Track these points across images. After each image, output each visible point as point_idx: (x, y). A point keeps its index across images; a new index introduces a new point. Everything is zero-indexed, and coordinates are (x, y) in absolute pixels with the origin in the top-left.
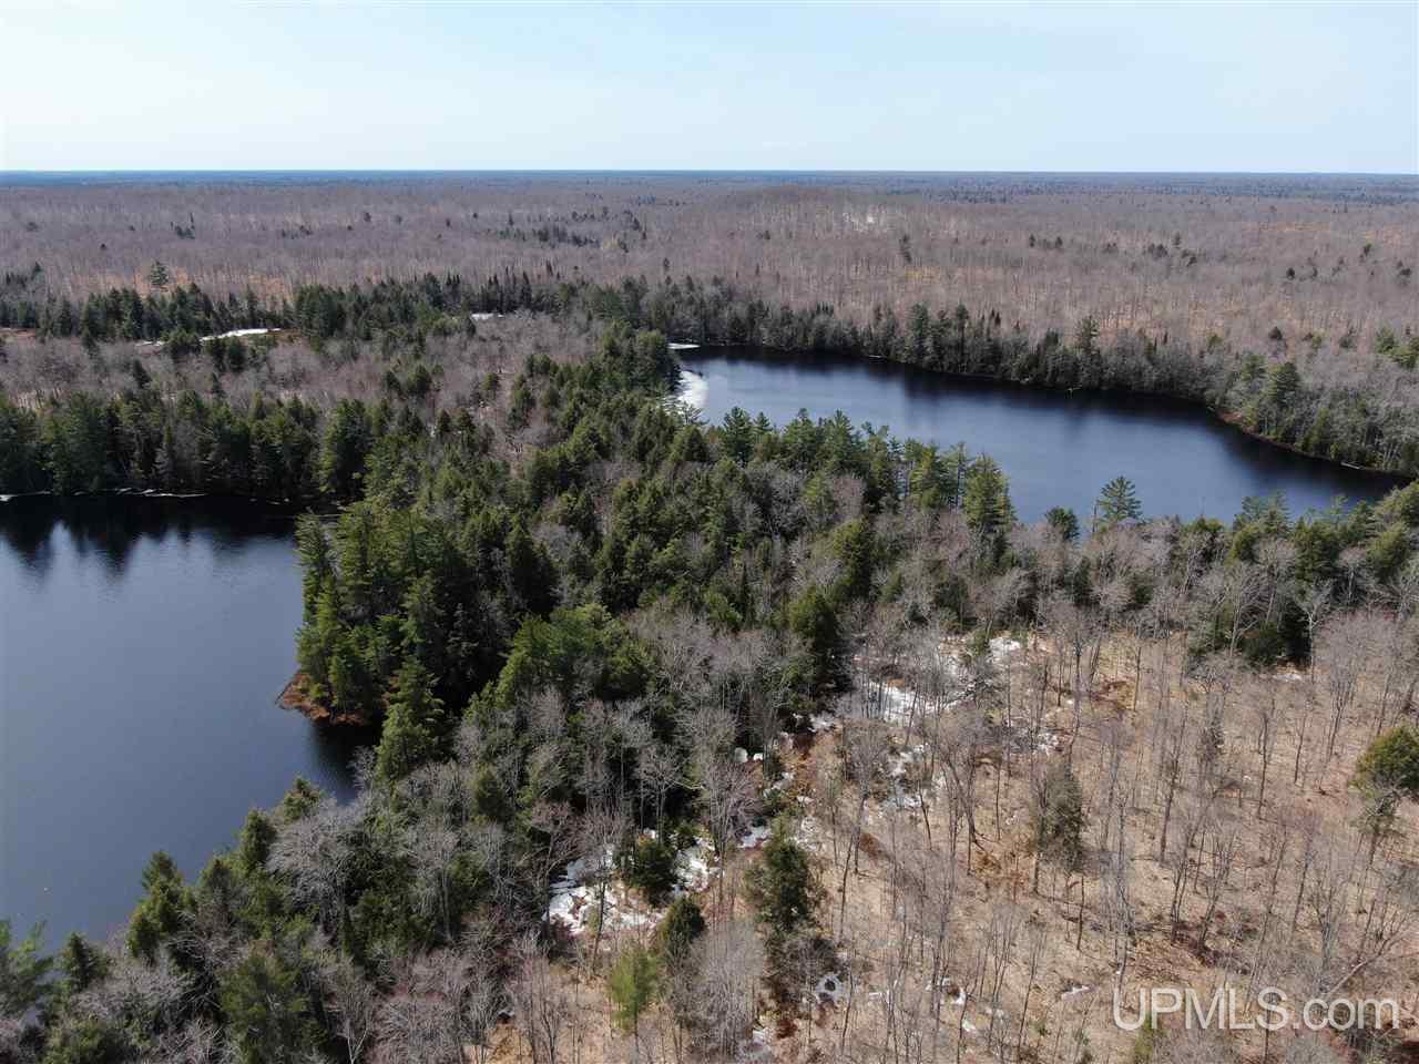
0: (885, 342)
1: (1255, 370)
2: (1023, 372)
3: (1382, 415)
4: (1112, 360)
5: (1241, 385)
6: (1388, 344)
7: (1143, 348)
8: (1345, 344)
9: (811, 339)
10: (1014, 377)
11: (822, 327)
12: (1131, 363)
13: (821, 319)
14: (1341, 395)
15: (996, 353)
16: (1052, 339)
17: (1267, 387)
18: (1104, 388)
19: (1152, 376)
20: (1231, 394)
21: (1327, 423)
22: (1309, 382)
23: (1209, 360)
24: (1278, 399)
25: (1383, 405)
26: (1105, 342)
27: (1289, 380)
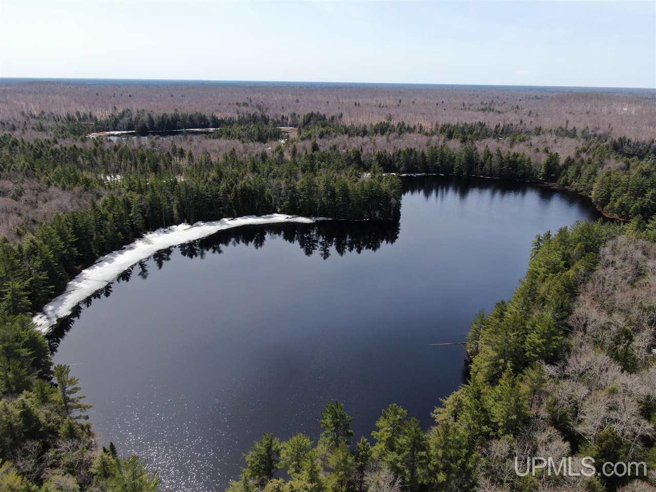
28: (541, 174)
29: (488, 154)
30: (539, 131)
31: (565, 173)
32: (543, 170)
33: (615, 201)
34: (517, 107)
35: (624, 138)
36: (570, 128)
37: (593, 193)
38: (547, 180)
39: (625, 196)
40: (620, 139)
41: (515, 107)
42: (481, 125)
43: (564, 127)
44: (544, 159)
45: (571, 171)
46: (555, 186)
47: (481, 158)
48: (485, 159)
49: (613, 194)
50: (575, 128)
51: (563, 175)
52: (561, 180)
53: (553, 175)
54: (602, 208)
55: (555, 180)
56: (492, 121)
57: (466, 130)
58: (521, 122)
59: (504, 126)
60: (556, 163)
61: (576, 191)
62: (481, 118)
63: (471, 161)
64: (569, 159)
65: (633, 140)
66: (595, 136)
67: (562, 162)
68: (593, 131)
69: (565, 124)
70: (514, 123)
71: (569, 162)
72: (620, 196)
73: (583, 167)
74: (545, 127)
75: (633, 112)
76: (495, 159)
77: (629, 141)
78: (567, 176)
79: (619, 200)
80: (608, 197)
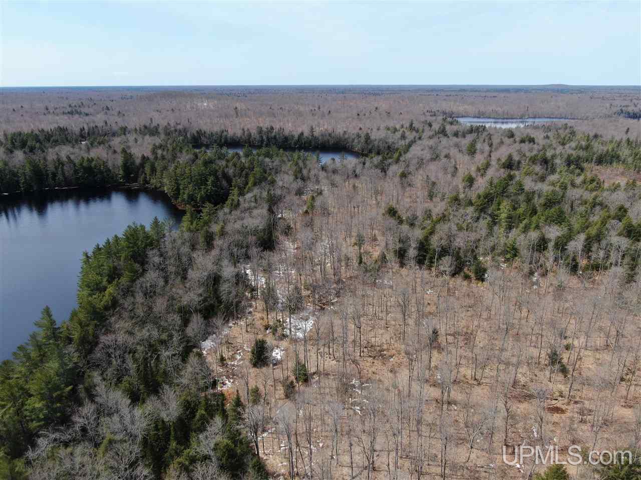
0: (249, 139)
1: (359, 136)
2: (295, 144)
3: (390, 143)
4: (320, 138)
5: (356, 141)
6: (388, 129)
7: (328, 135)
8: (378, 129)
9: (223, 140)
10: (293, 146)
11: (226, 136)
12: (326, 138)
13: (225, 133)
14: (380, 140)
15: (286, 139)
16: (302, 134)
17: (363, 140)
18: (319, 147)
19: (332, 142)
20: (354, 144)
21: (378, 147)
22: (373, 137)
23: (346, 136)
24: (366, 142)
25: (390, 141)
26: (316, 134)
27: (368, 137)
28: (120, 176)
29: (59, 163)
30: (124, 130)
32: (121, 172)
33: (184, 193)
36: (154, 124)
38: (127, 182)
40: (198, 132)
41: (104, 108)
42: (62, 130)
43: (148, 125)
45: (147, 169)
46: (135, 186)
47: (51, 168)
48: (57, 168)
50: (158, 125)
51: (142, 174)
52: (141, 179)
53: (132, 175)
54: (177, 201)
55: (135, 180)
56: (75, 124)
57: (41, 138)
59: (89, 129)
60: (133, 163)
61: (156, 188)
62: (62, 121)
66: (176, 131)
67: (138, 161)
68: (174, 127)
69: (149, 122)
71: (144, 160)
74: (131, 126)
77: (205, 133)
78: (146, 174)
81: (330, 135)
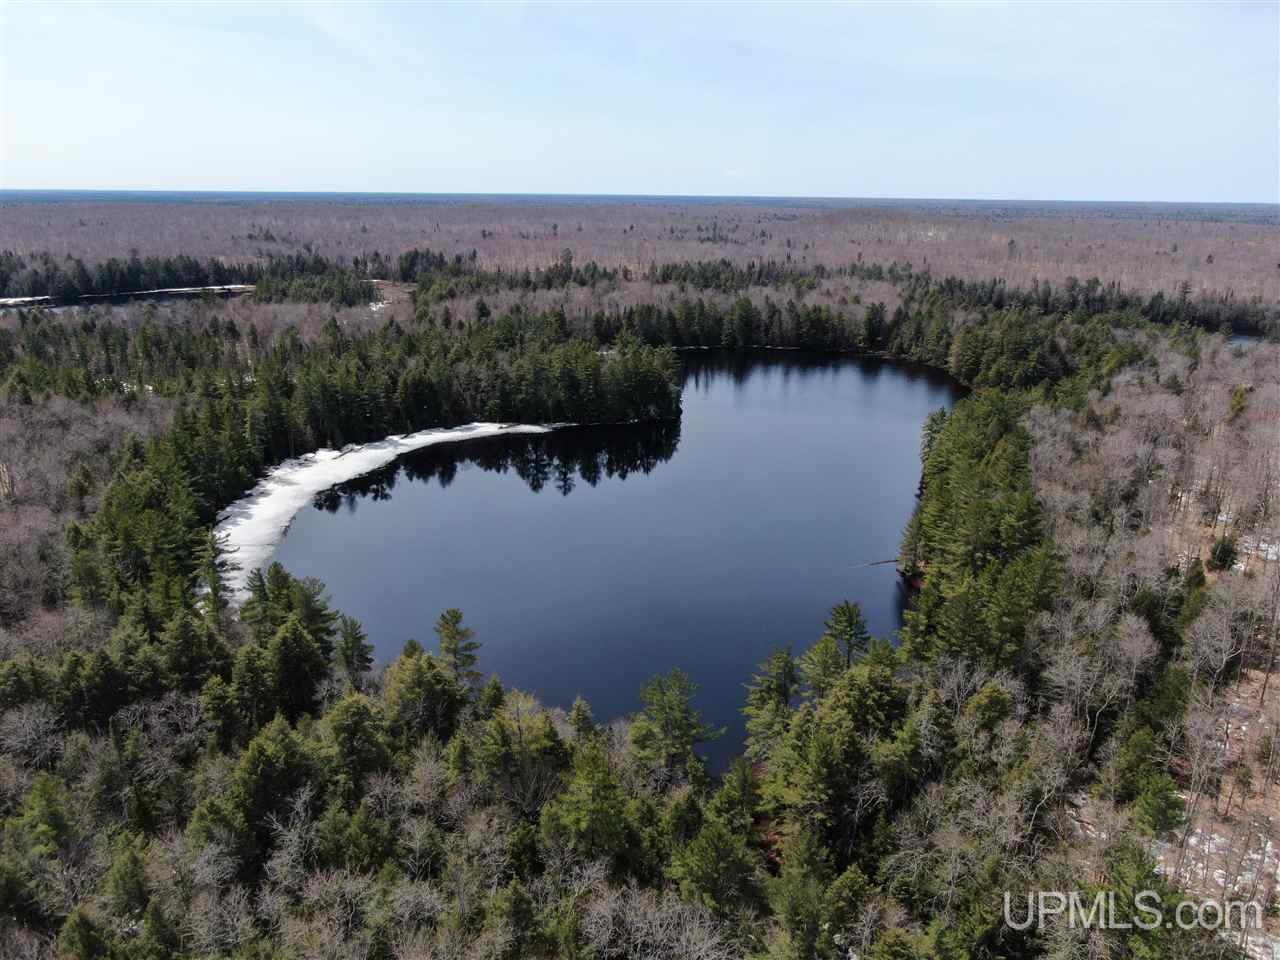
4: (1201, 306)
7: (1218, 301)
12: (1213, 307)
19: (1226, 314)
26: (1191, 298)
28: (861, 338)
29: (774, 311)
31: (898, 334)
32: (863, 332)
33: (989, 368)
34: (763, 234)
35: (953, 278)
37: (952, 359)
38: (871, 348)
39: (1003, 359)
40: (948, 281)
41: (758, 234)
44: (861, 314)
45: (907, 330)
46: (883, 355)
47: (764, 316)
48: (771, 317)
49: (984, 359)
51: (896, 338)
52: (893, 345)
53: (880, 338)
54: (970, 380)
55: (883, 346)
58: (789, 257)
59: (762, 266)
60: (882, 320)
61: (920, 360)
63: (749, 320)
64: (899, 312)
65: (967, 282)
67: (889, 318)
69: (856, 259)
70: (779, 260)
71: (901, 316)
72: (994, 361)
73: (924, 324)
75: (943, 239)
76: (785, 316)
77: (961, 283)
78: (902, 338)
79: (994, 367)
80: (977, 363)
81: (1223, 302)
